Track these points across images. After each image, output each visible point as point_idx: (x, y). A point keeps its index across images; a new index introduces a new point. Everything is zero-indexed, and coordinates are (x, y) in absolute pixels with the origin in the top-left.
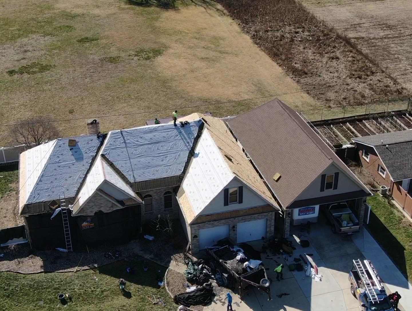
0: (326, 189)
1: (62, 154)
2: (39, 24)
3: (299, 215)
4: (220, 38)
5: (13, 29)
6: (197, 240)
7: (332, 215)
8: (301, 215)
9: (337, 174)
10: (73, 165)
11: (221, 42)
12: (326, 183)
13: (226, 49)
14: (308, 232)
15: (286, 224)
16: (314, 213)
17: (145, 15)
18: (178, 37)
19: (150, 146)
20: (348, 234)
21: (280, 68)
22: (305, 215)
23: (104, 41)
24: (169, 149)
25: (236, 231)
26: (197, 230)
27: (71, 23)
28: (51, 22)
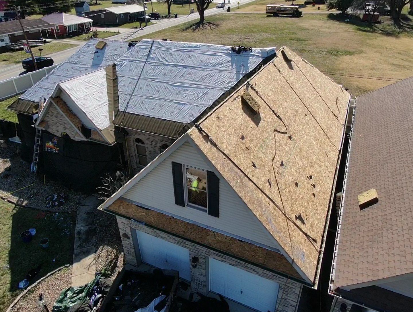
1: (84, 55)
2: (275, 30)
5: (255, 29)
6: (130, 243)
10: (86, 70)
17: (363, 36)
18: (380, 50)
19: (174, 68)
24: (197, 80)
27: (298, 32)
28: (284, 30)
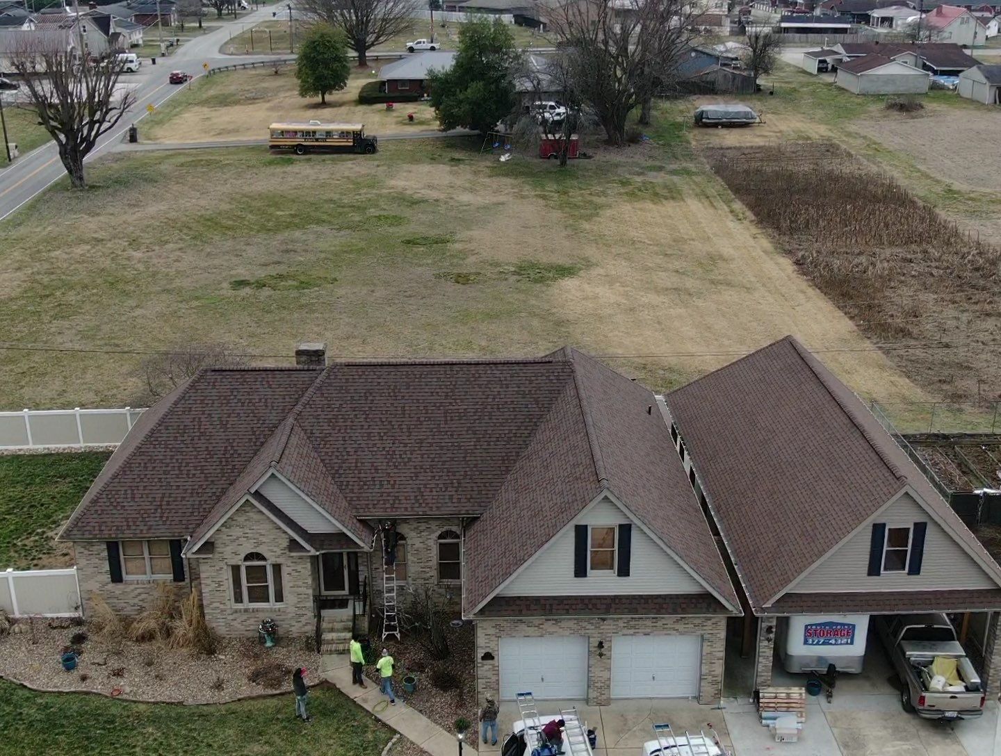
0: (885, 569)
2: (340, 210)
3: (806, 642)
4: (721, 258)
5: (281, 213)
6: (493, 665)
7: (904, 654)
8: (812, 644)
9: (920, 529)
11: (721, 264)
12: (887, 551)
13: (729, 277)
14: (829, 696)
15: (761, 659)
16: (852, 643)
17: (567, 209)
18: (623, 250)
20: (947, 714)
21: (850, 323)
22: (824, 644)
23: (458, 246)
25: (610, 659)
26: (493, 638)
27: (407, 212)
28: (366, 208)
